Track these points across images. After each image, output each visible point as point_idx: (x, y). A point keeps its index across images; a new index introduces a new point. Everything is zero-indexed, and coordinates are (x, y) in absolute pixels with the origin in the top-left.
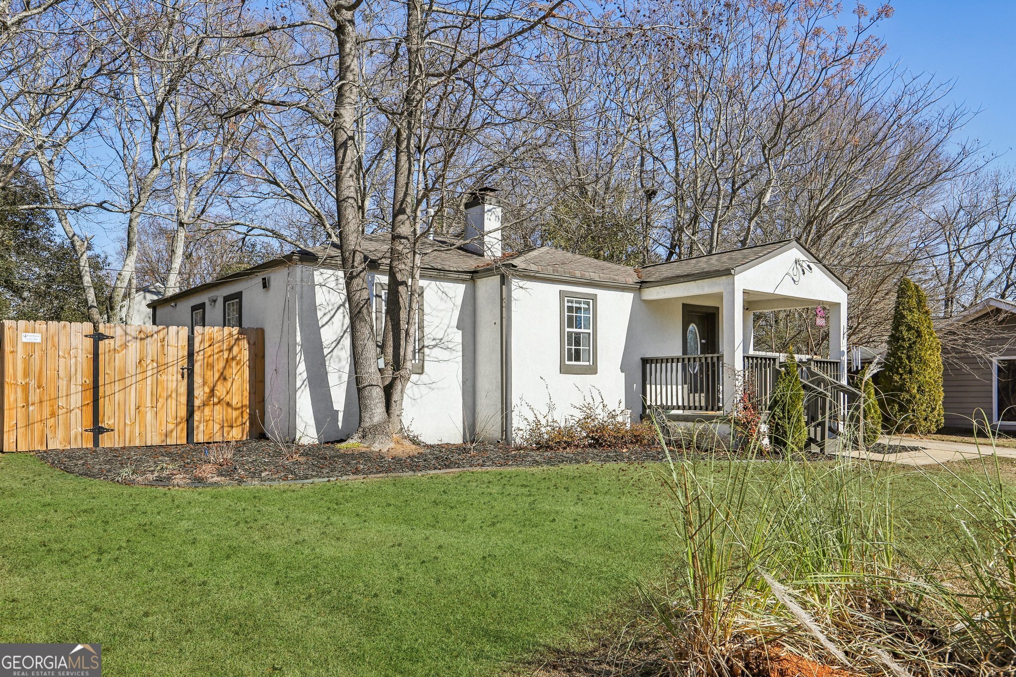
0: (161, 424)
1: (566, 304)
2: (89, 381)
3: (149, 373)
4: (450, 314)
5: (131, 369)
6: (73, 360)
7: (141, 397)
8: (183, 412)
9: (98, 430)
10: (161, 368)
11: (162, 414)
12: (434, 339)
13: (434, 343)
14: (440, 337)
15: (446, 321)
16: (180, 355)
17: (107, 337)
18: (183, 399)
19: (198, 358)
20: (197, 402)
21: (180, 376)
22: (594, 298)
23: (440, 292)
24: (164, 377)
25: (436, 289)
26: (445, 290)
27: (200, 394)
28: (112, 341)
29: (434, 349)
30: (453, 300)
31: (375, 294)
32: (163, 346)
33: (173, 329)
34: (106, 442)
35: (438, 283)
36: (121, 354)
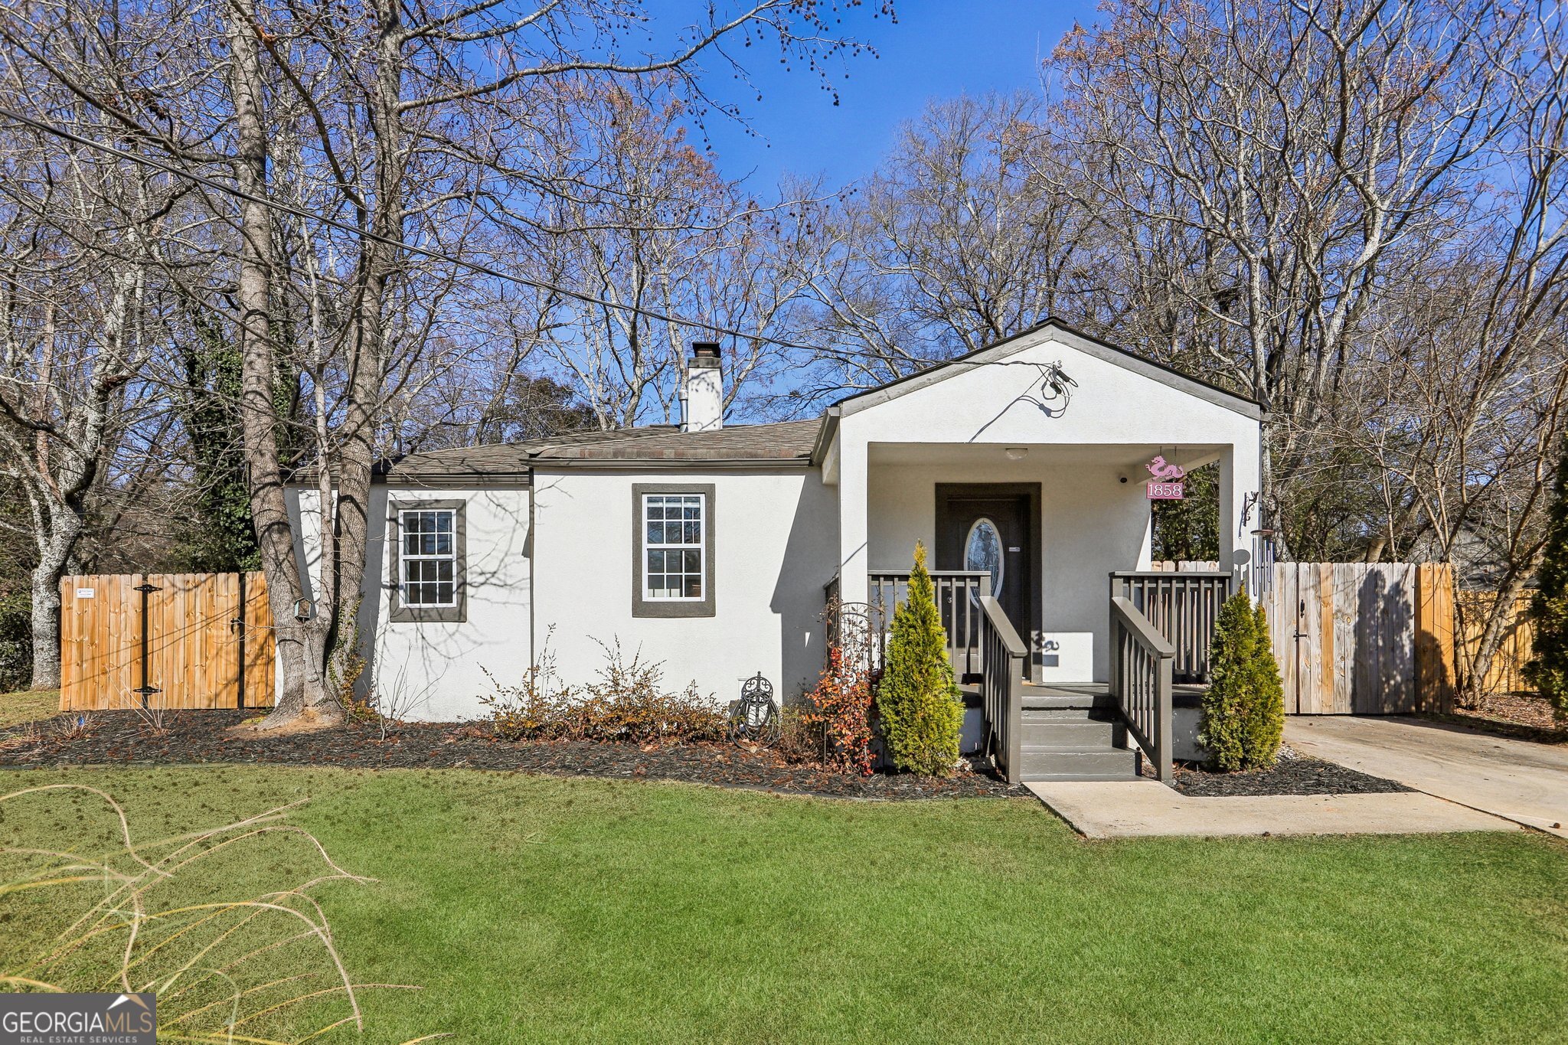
0: (210, 686)
1: (645, 505)
2: (139, 636)
3: (198, 626)
4: (509, 536)
5: (180, 621)
6: (123, 615)
7: (189, 655)
8: (233, 672)
9: (146, 690)
10: (209, 621)
11: (212, 673)
12: (482, 573)
13: (482, 579)
14: (493, 570)
15: (503, 546)
16: (231, 605)
17: (156, 589)
18: (233, 657)
19: (248, 609)
20: (247, 661)
21: (230, 632)
22: (709, 491)
23: (493, 507)
24: (214, 632)
25: (486, 501)
26: (501, 502)
27: (250, 650)
28: (160, 593)
29: (483, 587)
30: (515, 515)
31: (388, 516)
32: (212, 596)
33: (222, 576)
34: (156, 703)
35: (489, 493)
36: (170, 606)
